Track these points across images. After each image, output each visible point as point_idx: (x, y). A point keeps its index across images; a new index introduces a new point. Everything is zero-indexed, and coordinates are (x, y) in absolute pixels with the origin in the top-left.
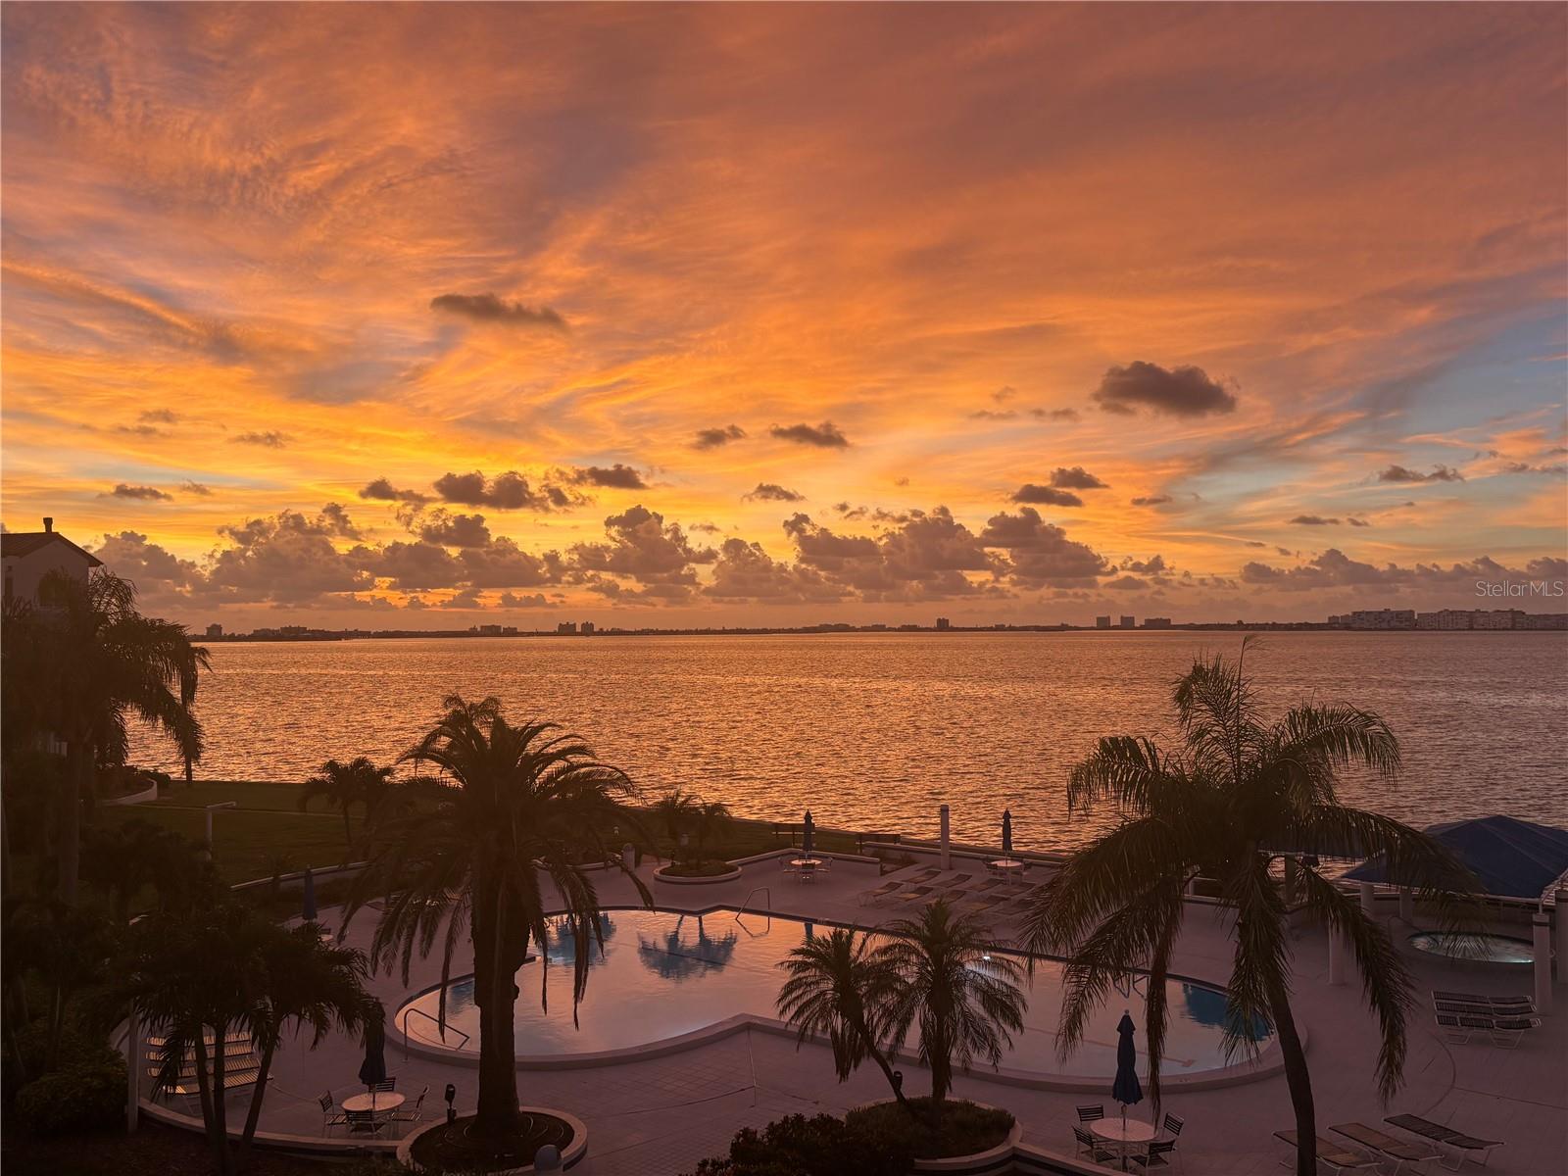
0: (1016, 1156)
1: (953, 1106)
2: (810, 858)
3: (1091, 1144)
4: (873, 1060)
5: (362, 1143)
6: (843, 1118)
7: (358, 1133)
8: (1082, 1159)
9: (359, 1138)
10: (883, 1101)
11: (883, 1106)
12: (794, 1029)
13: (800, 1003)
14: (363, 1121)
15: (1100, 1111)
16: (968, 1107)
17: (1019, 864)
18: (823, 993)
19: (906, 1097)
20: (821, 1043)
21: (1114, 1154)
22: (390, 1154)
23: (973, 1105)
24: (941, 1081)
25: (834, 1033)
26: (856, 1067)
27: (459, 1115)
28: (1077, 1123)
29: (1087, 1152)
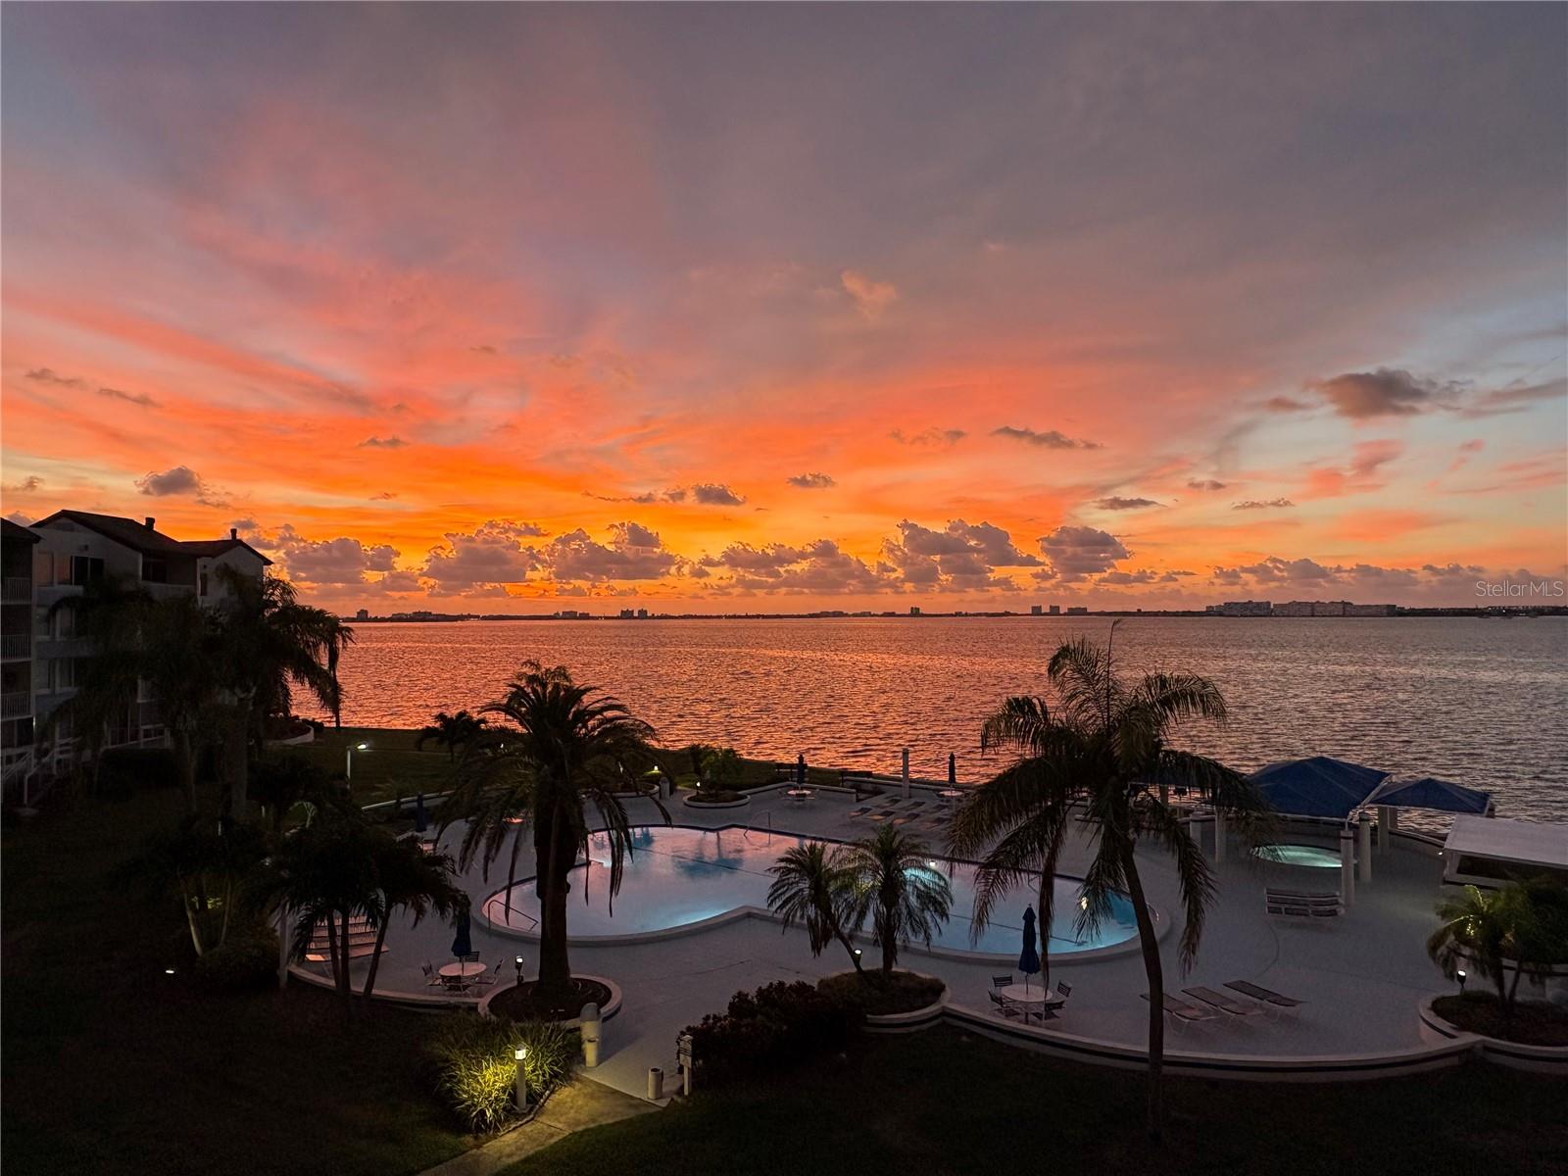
0: (945, 1013)
1: (898, 976)
2: (802, 789)
3: (1001, 1004)
4: (839, 941)
5: (453, 1000)
6: (815, 985)
7: (452, 992)
8: (994, 1015)
9: (451, 996)
10: (846, 971)
11: (846, 975)
12: (780, 916)
13: (784, 898)
14: (455, 984)
15: (1010, 979)
16: (911, 976)
17: (960, 793)
18: (802, 890)
19: (864, 968)
20: (799, 926)
21: (1018, 1011)
22: (473, 1008)
23: (914, 975)
24: (890, 956)
25: (809, 918)
26: (825, 945)
27: (526, 980)
28: (992, 988)
29: (998, 1010)
